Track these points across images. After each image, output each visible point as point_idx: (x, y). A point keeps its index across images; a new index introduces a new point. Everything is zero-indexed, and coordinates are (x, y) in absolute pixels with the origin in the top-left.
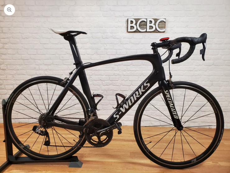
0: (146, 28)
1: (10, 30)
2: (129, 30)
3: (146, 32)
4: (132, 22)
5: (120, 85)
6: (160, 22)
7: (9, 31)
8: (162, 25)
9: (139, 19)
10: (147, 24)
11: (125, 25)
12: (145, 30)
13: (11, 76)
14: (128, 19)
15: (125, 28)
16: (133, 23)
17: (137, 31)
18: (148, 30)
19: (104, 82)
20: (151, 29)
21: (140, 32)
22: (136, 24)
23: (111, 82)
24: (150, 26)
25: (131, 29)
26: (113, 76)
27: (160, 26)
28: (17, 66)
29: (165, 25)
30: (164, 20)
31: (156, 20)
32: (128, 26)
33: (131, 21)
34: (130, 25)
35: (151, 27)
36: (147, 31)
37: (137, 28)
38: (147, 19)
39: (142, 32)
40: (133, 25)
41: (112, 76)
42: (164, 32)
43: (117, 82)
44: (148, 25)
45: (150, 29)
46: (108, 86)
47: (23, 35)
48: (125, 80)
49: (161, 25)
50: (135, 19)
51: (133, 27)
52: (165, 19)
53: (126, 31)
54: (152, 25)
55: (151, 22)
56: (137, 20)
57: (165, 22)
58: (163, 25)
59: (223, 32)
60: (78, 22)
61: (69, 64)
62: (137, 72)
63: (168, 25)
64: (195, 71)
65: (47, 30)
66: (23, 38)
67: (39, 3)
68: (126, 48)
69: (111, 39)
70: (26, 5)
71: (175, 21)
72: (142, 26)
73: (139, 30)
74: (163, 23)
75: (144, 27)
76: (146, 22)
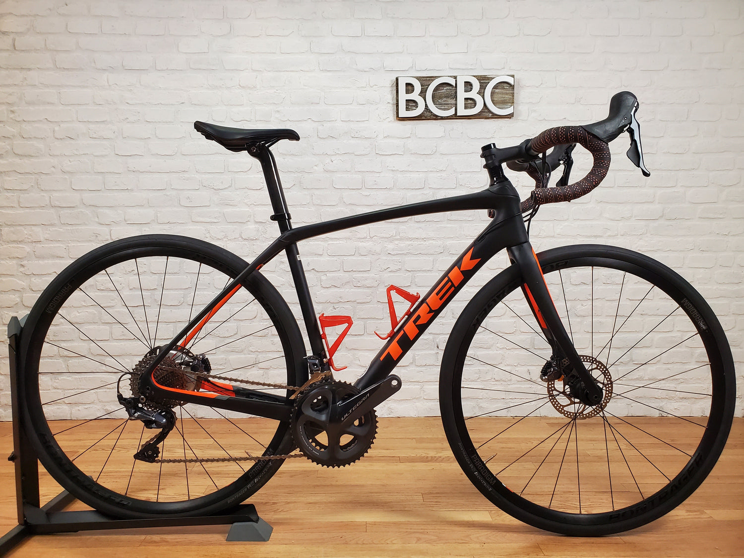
0: (456, 104)
1: (13, 112)
2: (403, 113)
3: (455, 117)
4: (410, 87)
5: (375, 284)
6: (495, 87)
7: (12, 116)
8: (503, 94)
9: (432, 79)
10: (456, 93)
11: (390, 97)
12: (451, 112)
13: (14, 262)
14: (397, 79)
15: (391, 105)
16: (413, 91)
17: (427, 116)
18: (462, 111)
19: (324, 278)
20: (471, 108)
21: (436, 118)
22: (423, 93)
23: (347, 275)
24: (466, 99)
25: (407, 109)
26: (354, 258)
27: (497, 98)
28: (33, 228)
29: (513, 94)
30: (510, 80)
31: (484, 81)
32: (397, 101)
33: (408, 85)
34: (403, 97)
35: (470, 103)
36: (458, 115)
37: (426, 105)
38: (455, 78)
39: (442, 118)
40: (415, 96)
41: (350, 258)
42: (510, 116)
43: (365, 275)
44: (462, 95)
45: (466, 108)
46: (336, 289)
47: (57, 128)
48: (393, 268)
49: (500, 96)
50: (419, 78)
51: (414, 102)
52: (513, 76)
53: (392, 115)
54: (473, 94)
55: (468, 86)
56: (425, 81)
57: (512, 87)
58: (507, 94)
59: (687, 118)
60: (239, 86)
61: (209, 220)
62: (431, 242)
63: (522, 96)
64: (610, 236)
65: (139, 112)
66: (58, 139)
67: (113, 26)
68: (394, 169)
69: (345, 142)
70: (70, 32)
71: (541, 84)
72: (440, 98)
73: (432, 112)
74: (507, 87)
75: (450, 102)
76: (454, 85)
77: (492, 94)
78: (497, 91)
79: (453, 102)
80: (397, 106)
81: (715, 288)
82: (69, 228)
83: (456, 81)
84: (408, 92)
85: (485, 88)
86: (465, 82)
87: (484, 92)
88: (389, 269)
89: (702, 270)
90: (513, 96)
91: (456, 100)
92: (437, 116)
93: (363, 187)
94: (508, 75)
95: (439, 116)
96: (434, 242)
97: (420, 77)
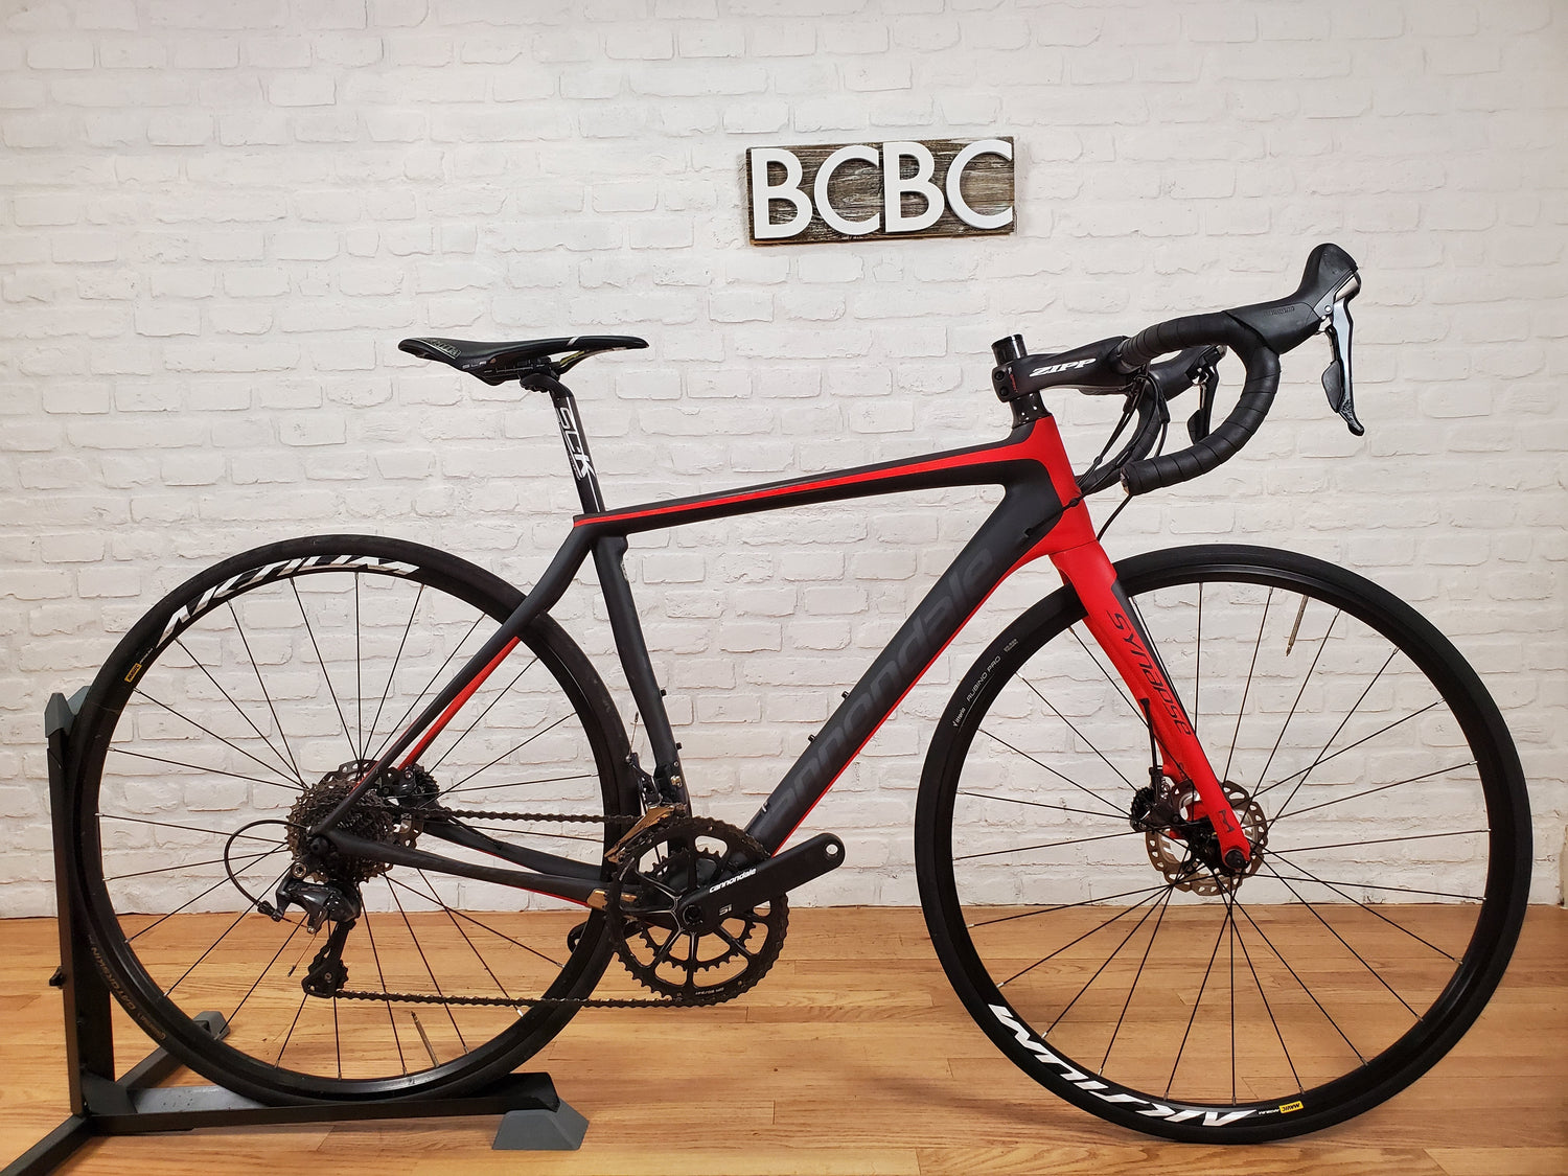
0: (882, 207)
2: (764, 229)
3: (881, 234)
4: (776, 171)
5: (716, 611)
6: (970, 166)
8: (986, 179)
9: (828, 150)
10: (882, 181)
11: (735, 194)
12: (872, 224)
14: (749, 153)
15: (738, 211)
16: (784, 178)
17: (817, 234)
18: (895, 223)
20: (917, 214)
21: (839, 238)
22: (807, 184)
23: (652, 592)
24: (905, 195)
25: (773, 220)
26: (667, 553)
27: (975, 189)
29: (1011, 181)
30: (1005, 149)
31: (944, 152)
32: (751, 202)
33: (772, 165)
34: (763, 193)
35: (914, 203)
36: (888, 229)
37: (815, 211)
38: (879, 147)
39: (853, 239)
40: (789, 190)
41: (657, 553)
42: (1007, 229)
43: (693, 591)
44: (894, 185)
45: (904, 214)
48: (754, 574)
49: (982, 185)
50: (797, 151)
51: (788, 203)
52: (1010, 140)
53: (741, 235)
54: (921, 183)
55: (909, 164)
56: (811, 157)
57: (1010, 164)
58: (997, 180)
59: (1417, 226)
60: (405, 179)
61: (344, 475)
62: (837, 515)
63: (1033, 184)
64: (1244, 496)
65: (185, 241)
66: (11, 302)
67: (124, 52)
68: (751, 353)
69: (640, 295)
70: (32, 68)
71: (1081, 155)
72: (847, 193)
73: (829, 227)
74: (999, 166)
75: (868, 203)
76: (878, 164)
77: (964, 181)
78: (973, 173)
79: (876, 201)
80: (751, 213)
81: (1488, 610)
82: (41, 497)
83: (881, 154)
84: (772, 181)
85: (948, 169)
86: (900, 156)
87: (945, 179)
88: (746, 579)
89: (1458, 570)
90: (1012, 185)
91: (883, 197)
92: (841, 235)
93: (684, 394)
94: (999, 139)
95: (846, 235)
96: (845, 516)
97: (800, 147)
